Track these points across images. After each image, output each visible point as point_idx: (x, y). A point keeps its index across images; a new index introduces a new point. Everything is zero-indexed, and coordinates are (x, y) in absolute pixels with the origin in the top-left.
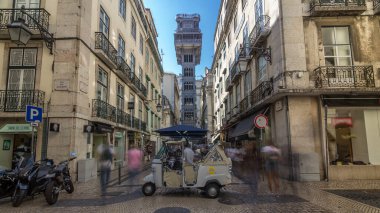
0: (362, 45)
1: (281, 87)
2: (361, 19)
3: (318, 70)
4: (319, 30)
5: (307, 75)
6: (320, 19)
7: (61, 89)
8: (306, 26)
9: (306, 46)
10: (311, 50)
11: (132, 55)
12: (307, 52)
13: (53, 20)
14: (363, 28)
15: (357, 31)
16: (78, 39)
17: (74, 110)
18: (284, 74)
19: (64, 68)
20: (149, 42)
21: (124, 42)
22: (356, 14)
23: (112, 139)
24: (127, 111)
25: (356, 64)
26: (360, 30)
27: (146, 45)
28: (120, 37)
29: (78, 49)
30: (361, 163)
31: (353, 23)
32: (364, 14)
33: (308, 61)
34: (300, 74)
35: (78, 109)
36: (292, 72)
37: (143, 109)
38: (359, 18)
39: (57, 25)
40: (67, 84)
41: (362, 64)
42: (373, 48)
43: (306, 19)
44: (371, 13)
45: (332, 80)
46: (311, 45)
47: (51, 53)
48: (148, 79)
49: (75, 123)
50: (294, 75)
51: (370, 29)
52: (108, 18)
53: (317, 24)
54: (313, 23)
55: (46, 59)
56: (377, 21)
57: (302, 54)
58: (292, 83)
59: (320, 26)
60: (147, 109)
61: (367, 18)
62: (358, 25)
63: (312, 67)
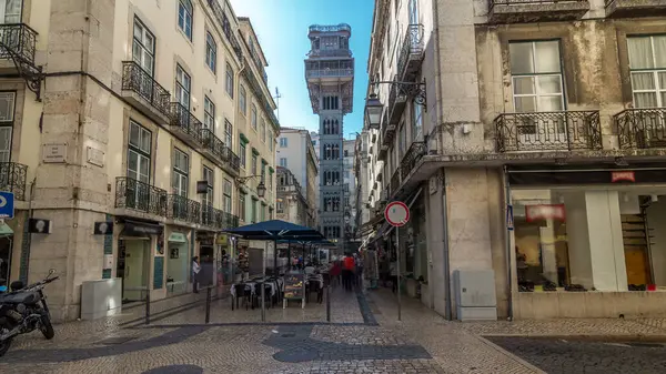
0: (583, 72)
1: (435, 152)
2: (583, 27)
3: (500, 121)
4: (504, 48)
5: (481, 129)
6: (507, 29)
7: (53, 160)
8: (480, 41)
9: (480, 76)
10: (489, 85)
11: (207, 99)
12: (482, 89)
13: (42, 43)
14: (586, 43)
15: (574, 47)
16: (83, 74)
17: (76, 197)
18: (440, 128)
19: (60, 124)
20: (247, 75)
21: (188, 78)
22: (572, 17)
23: (160, 246)
24: (195, 197)
25: (572, 107)
26: (580, 46)
27: (238, 81)
28: (180, 68)
29: (83, 91)
30: (579, 288)
31: (567, 33)
32: (587, 15)
33: (483, 105)
34: (467, 128)
35: (83, 195)
36: (452, 125)
37: (234, 193)
38: (578, 24)
39: (49, 50)
40: (63, 152)
41: (583, 107)
42: (603, 78)
43: (480, 29)
44: (601, 14)
45: (522, 138)
46: (488, 75)
47: (39, 100)
48: (243, 140)
49: (76, 217)
50: (457, 130)
51: (599, 43)
52: (152, 37)
53: (501, 38)
54: (494, 35)
55: (30, 110)
56: (611, 28)
57: (473, 92)
58: (452, 145)
59: (505, 41)
60: (243, 192)
61: (593, 24)
62: (577, 38)
63: (491, 115)
